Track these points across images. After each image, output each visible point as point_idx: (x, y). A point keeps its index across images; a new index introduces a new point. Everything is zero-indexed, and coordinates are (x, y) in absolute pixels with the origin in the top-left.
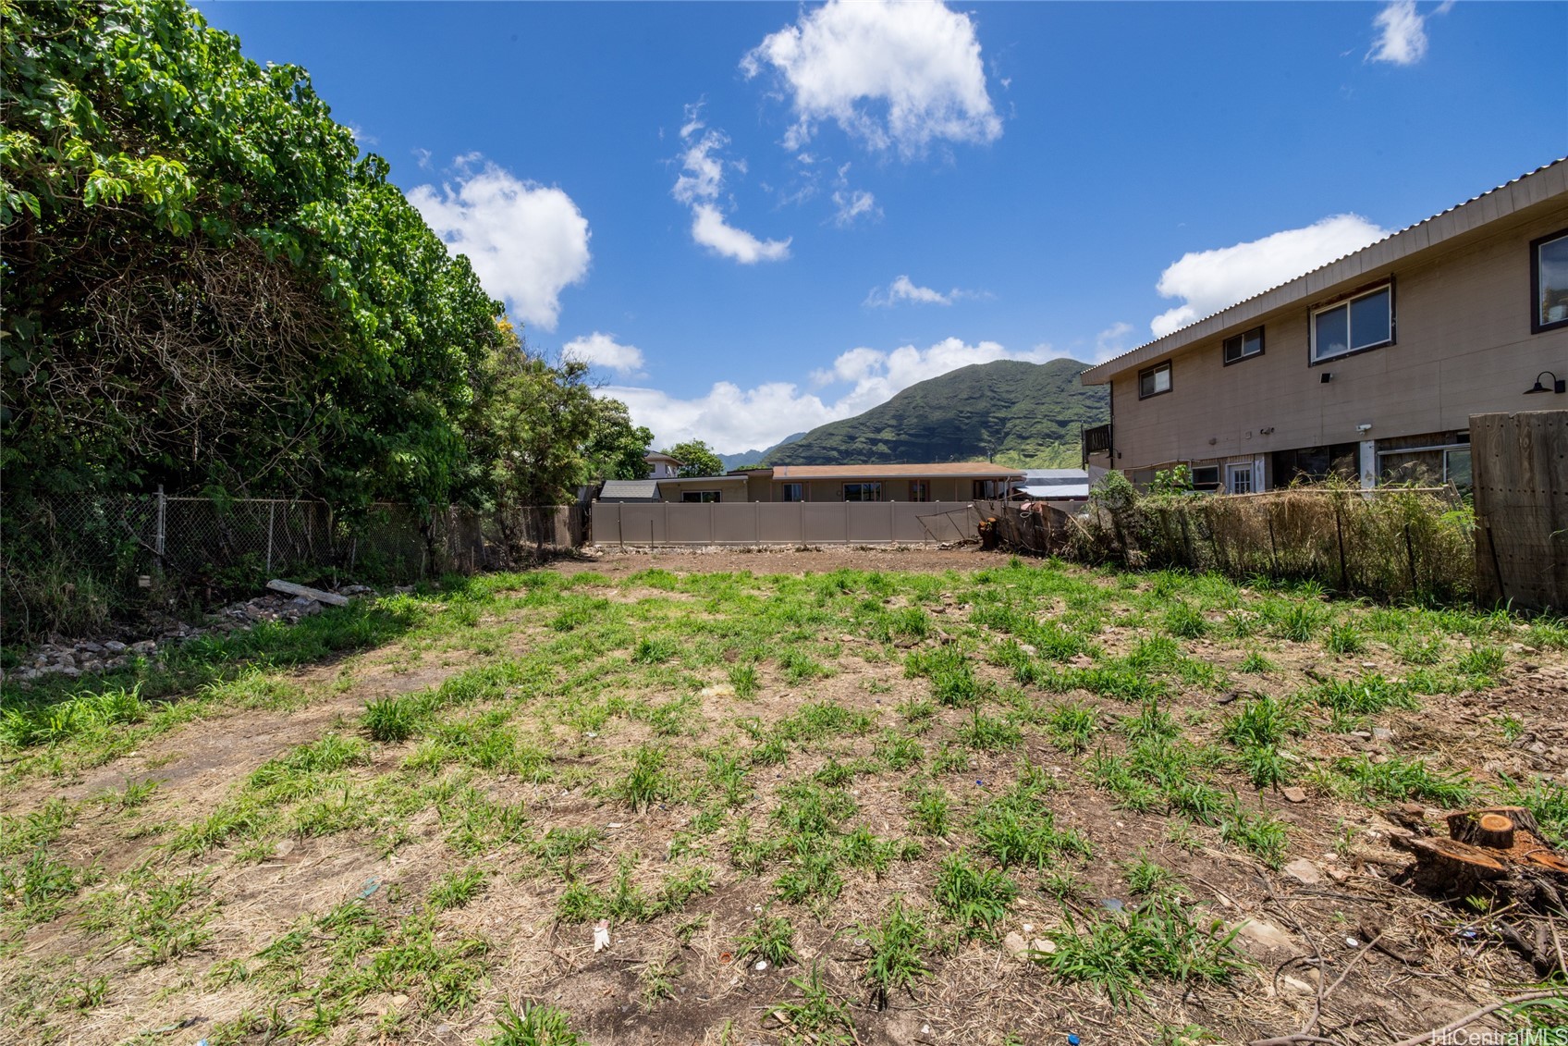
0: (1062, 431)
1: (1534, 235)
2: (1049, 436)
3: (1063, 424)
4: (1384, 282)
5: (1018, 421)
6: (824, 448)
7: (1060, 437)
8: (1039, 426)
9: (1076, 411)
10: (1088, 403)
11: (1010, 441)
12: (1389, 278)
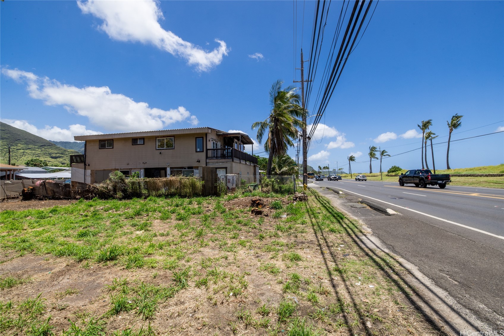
1: (196, 137)
4: (172, 136)
12: (174, 136)
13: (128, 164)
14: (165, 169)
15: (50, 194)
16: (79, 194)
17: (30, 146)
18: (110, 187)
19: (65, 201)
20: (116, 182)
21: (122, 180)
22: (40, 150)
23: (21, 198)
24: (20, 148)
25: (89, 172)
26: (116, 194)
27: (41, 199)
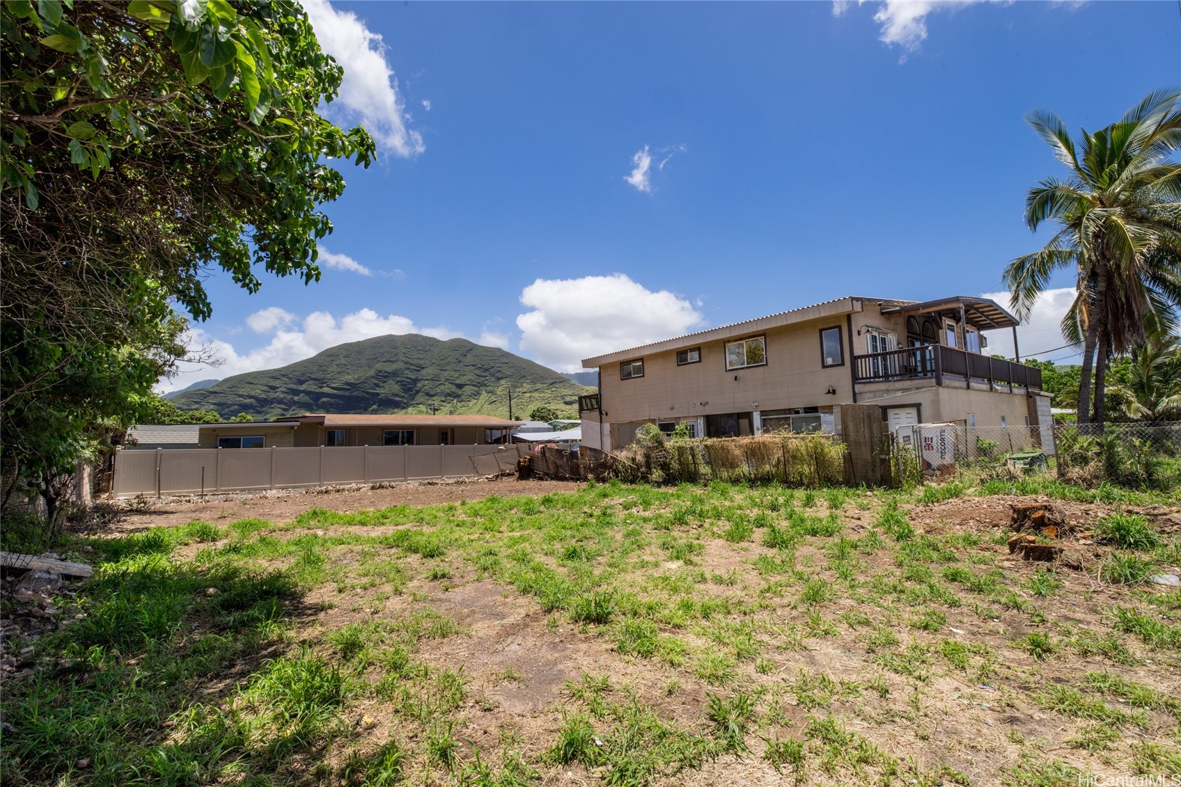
0: (460, 392)
1: (821, 327)
2: (449, 395)
3: (460, 386)
4: (760, 335)
5: (426, 382)
6: (240, 396)
7: (458, 396)
8: (442, 387)
9: (469, 377)
10: (478, 372)
11: (419, 398)
12: (763, 334)
13: (672, 409)
14: (748, 415)
15: (552, 470)
16: (592, 471)
17: (538, 386)
18: (639, 458)
19: (571, 484)
20: (649, 447)
21: (660, 443)
22: (549, 391)
23: (517, 474)
24: (525, 390)
25: (607, 427)
26: (651, 474)
27: (541, 479)
